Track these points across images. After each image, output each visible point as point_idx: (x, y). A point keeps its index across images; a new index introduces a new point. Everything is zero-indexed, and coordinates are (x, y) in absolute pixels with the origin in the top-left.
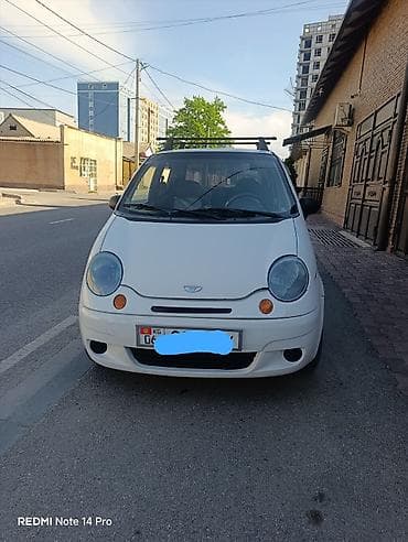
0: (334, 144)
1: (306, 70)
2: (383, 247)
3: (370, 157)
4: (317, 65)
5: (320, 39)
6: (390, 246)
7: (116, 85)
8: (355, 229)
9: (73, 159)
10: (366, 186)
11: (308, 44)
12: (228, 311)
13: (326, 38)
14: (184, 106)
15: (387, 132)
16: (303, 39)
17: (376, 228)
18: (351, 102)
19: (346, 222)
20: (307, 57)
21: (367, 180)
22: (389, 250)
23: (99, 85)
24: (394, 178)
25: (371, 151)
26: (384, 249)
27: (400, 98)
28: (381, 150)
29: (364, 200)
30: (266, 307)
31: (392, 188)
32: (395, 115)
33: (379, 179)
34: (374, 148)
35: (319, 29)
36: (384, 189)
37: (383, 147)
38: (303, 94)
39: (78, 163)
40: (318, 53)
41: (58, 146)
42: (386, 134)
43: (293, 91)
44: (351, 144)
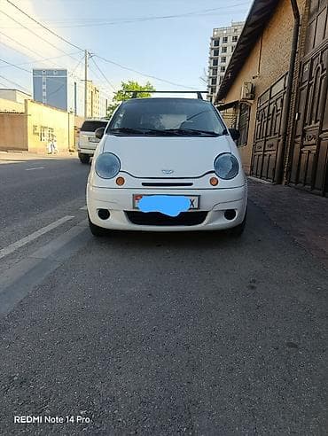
0: (241, 114)
1: (216, 63)
2: (280, 182)
3: (268, 120)
4: (224, 59)
5: (225, 40)
6: (285, 180)
7: (65, 72)
8: (259, 173)
9: (35, 127)
10: (266, 140)
11: (217, 43)
12: (191, 184)
13: (230, 39)
14: (121, 89)
15: (280, 100)
16: (212, 39)
17: (274, 170)
18: (253, 81)
19: (252, 170)
20: (216, 53)
21: (266, 136)
22: (284, 183)
23: (50, 72)
24: (285, 133)
25: (269, 115)
26: (281, 183)
27: (288, 76)
28: (275, 114)
29: (264, 151)
30: (214, 182)
31: (285, 140)
32: (285, 88)
33: (275, 134)
34: (271, 112)
35: (225, 32)
36: (279, 141)
37: (277, 111)
38: (214, 81)
39: (38, 131)
40: (225, 50)
41: (23, 116)
42: (279, 102)
43: (206, 78)
44: (253, 113)
